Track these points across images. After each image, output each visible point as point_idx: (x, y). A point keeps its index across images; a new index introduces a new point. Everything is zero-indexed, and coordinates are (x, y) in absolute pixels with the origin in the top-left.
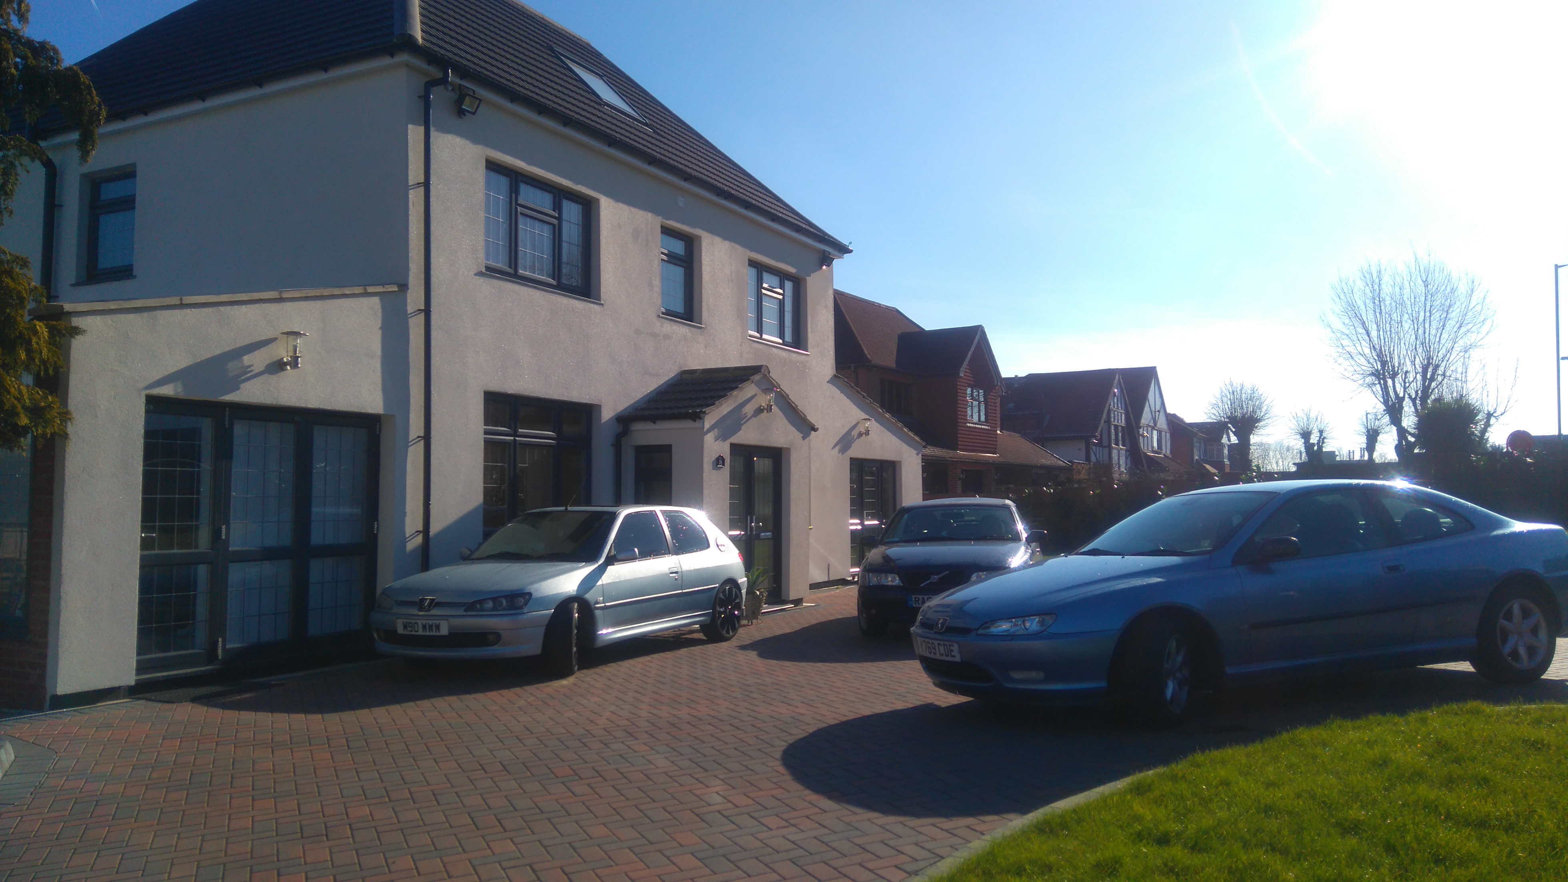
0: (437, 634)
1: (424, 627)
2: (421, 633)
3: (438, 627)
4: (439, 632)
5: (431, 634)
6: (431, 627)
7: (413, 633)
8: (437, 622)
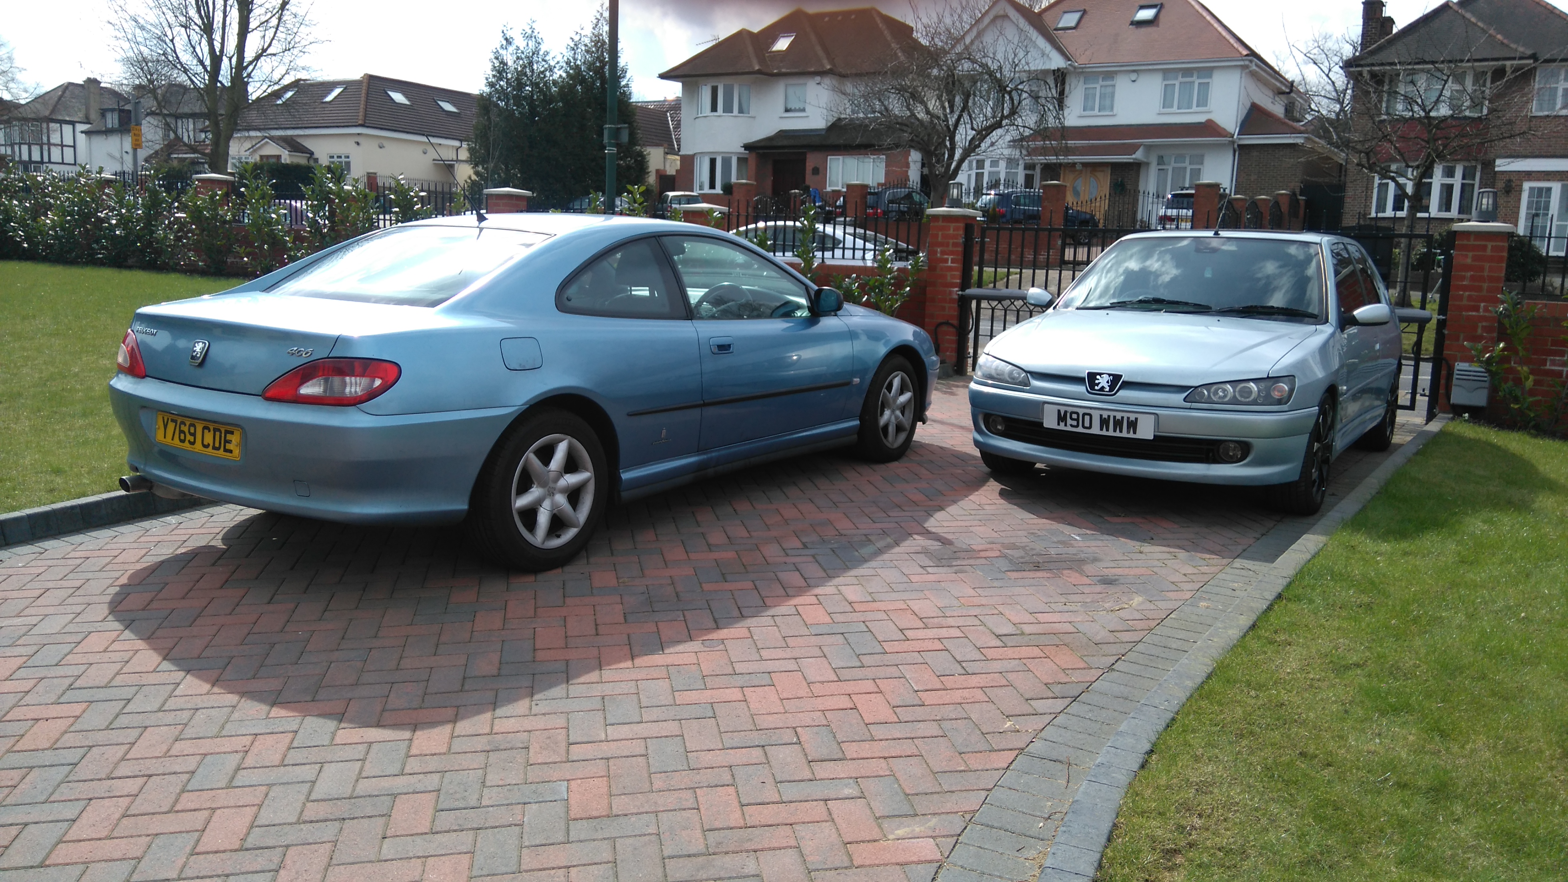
0: (1131, 435)
1: (1104, 422)
2: (1096, 430)
3: (1133, 425)
4: (1135, 433)
5: (1118, 434)
6: (1118, 424)
7: (1080, 430)
8: (1132, 417)
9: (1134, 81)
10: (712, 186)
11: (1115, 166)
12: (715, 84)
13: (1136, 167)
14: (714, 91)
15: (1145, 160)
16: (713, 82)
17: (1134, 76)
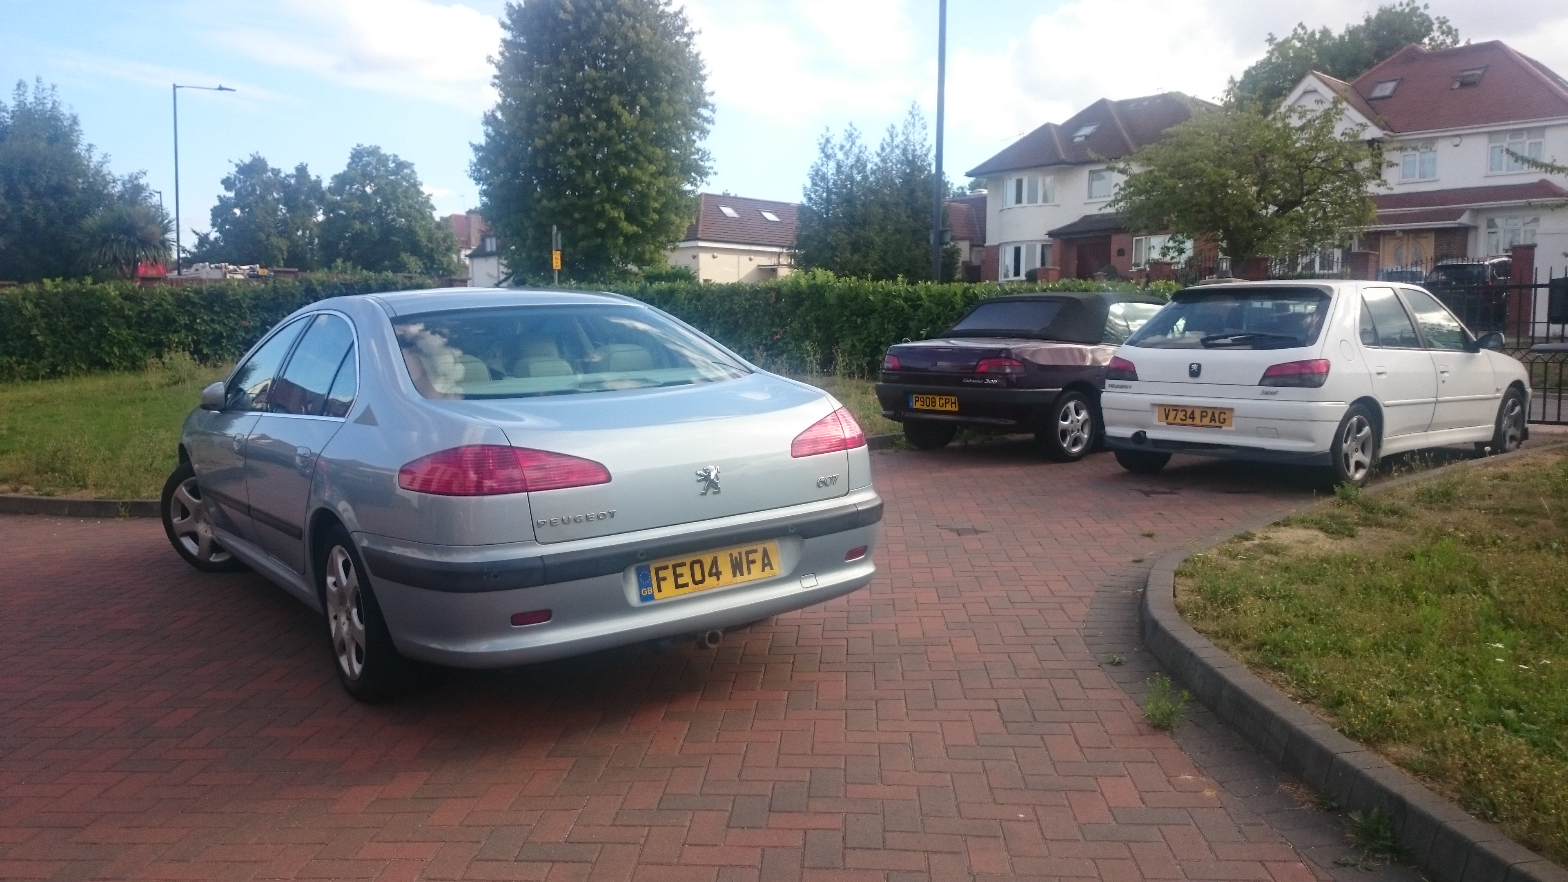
9: (1457, 146)
10: (1017, 273)
11: (1438, 232)
12: (1019, 177)
13: (1464, 231)
14: (1019, 183)
15: (1473, 224)
16: (1018, 176)
17: (1456, 141)
